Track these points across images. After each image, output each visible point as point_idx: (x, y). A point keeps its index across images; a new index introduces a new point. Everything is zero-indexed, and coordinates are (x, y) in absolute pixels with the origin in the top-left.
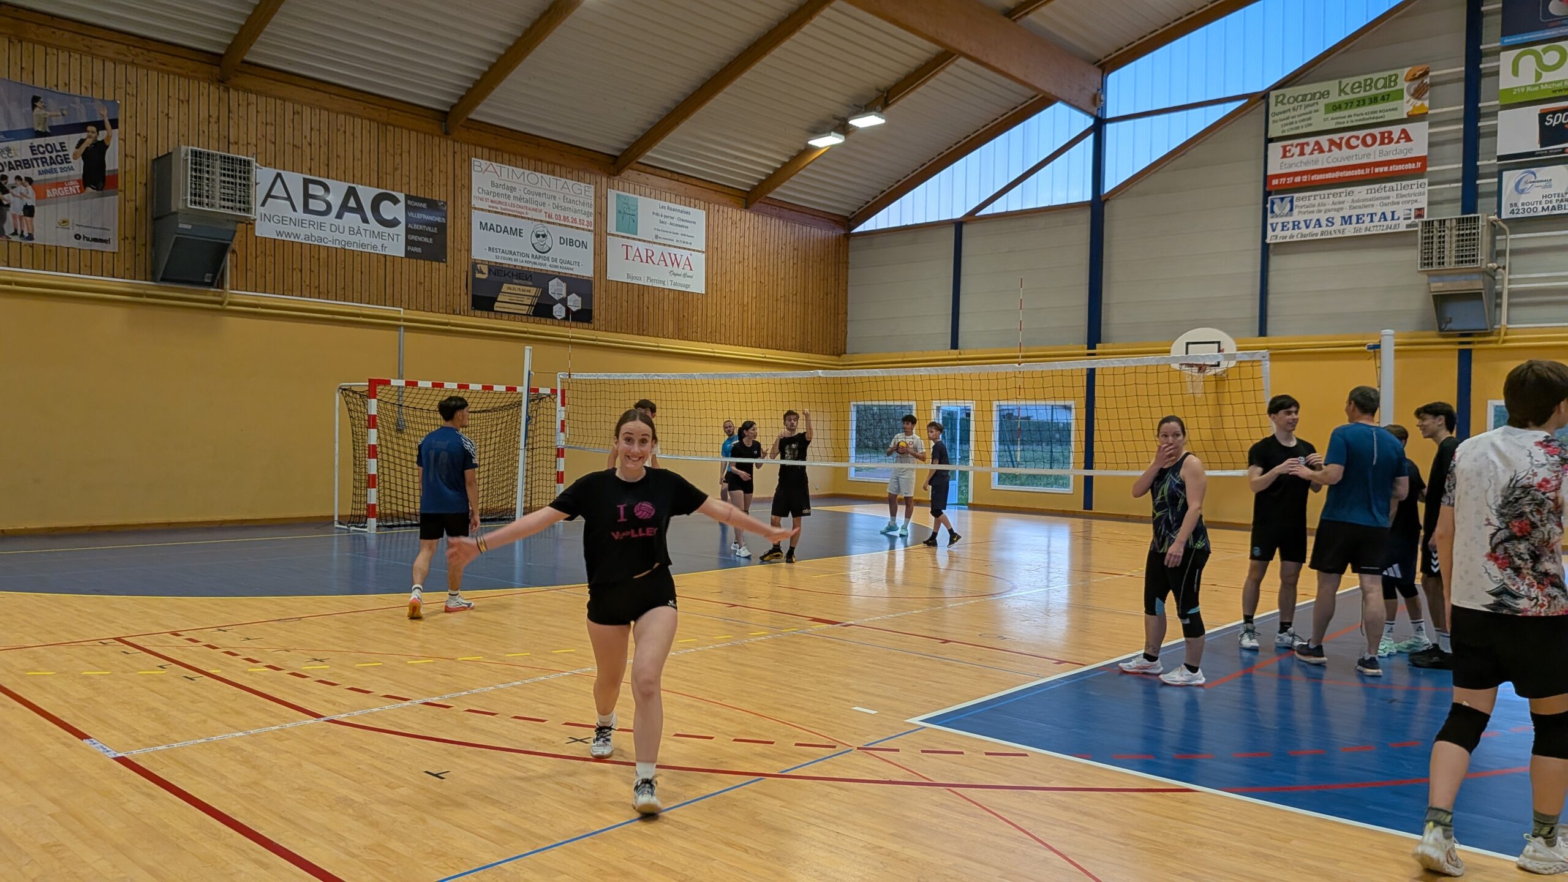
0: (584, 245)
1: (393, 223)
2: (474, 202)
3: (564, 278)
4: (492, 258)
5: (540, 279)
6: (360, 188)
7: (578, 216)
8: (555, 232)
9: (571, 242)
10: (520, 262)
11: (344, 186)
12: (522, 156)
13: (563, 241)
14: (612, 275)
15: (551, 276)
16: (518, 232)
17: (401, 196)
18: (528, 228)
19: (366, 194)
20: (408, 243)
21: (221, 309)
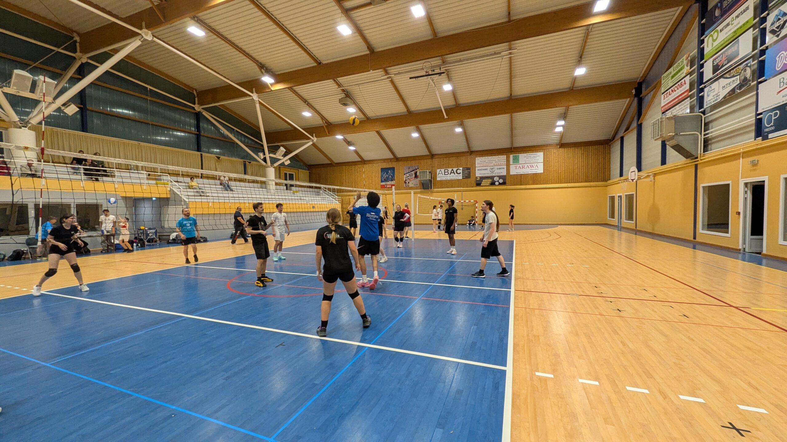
0: (504, 168)
1: (460, 173)
2: (476, 166)
3: (498, 176)
4: (480, 175)
5: (492, 178)
6: (454, 169)
7: (502, 163)
8: (496, 167)
9: (500, 169)
10: (487, 175)
11: (451, 169)
12: (487, 154)
13: (497, 169)
14: (511, 174)
15: (495, 176)
16: (487, 169)
17: (461, 168)
18: (489, 168)
19: (455, 170)
20: (463, 176)
21: (432, 192)
